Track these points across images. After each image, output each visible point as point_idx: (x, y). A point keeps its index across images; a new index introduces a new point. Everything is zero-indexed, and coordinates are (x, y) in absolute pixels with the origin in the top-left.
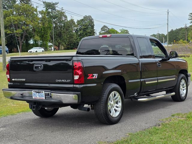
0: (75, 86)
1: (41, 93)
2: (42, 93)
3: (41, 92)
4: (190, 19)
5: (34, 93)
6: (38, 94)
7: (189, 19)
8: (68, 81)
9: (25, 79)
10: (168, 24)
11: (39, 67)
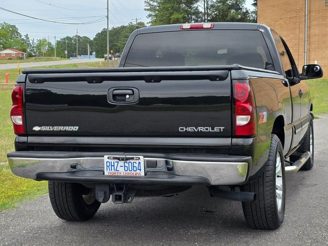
0: (235, 141)
1: (132, 161)
2: (137, 162)
3: (133, 159)
4: (148, 10)
5: (110, 161)
6: (121, 163)
7: (145, 10)
8: (216, 129)
9: (77, 127)
10: (108, 17)
11: (127, 96)
